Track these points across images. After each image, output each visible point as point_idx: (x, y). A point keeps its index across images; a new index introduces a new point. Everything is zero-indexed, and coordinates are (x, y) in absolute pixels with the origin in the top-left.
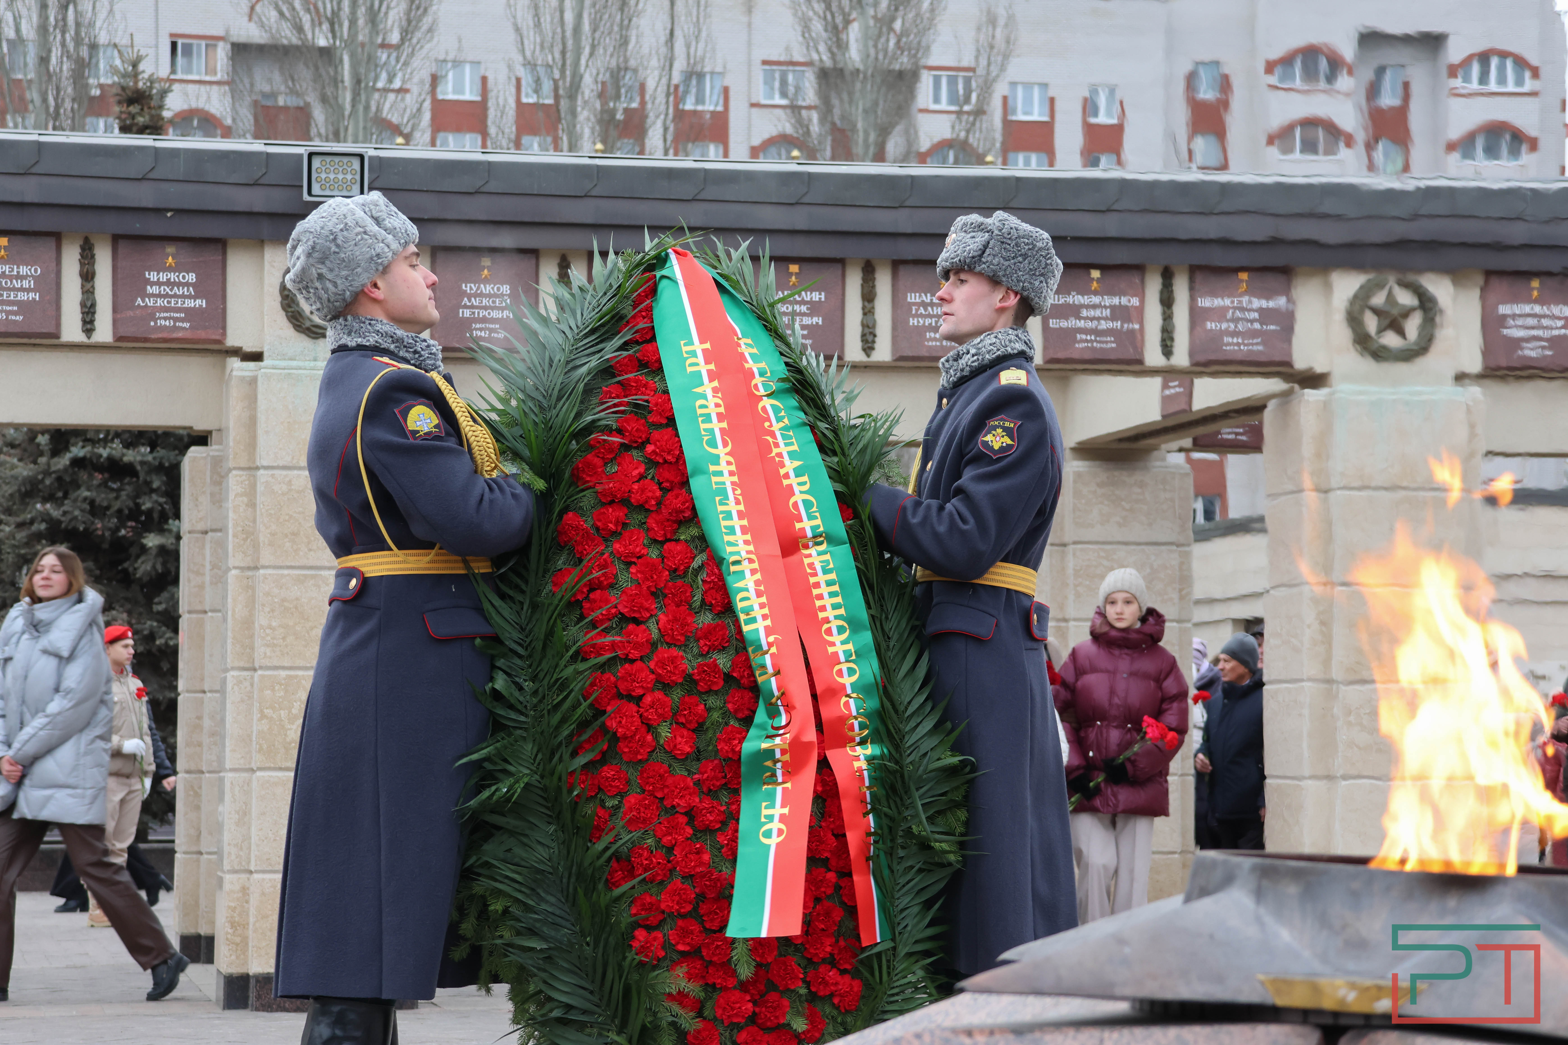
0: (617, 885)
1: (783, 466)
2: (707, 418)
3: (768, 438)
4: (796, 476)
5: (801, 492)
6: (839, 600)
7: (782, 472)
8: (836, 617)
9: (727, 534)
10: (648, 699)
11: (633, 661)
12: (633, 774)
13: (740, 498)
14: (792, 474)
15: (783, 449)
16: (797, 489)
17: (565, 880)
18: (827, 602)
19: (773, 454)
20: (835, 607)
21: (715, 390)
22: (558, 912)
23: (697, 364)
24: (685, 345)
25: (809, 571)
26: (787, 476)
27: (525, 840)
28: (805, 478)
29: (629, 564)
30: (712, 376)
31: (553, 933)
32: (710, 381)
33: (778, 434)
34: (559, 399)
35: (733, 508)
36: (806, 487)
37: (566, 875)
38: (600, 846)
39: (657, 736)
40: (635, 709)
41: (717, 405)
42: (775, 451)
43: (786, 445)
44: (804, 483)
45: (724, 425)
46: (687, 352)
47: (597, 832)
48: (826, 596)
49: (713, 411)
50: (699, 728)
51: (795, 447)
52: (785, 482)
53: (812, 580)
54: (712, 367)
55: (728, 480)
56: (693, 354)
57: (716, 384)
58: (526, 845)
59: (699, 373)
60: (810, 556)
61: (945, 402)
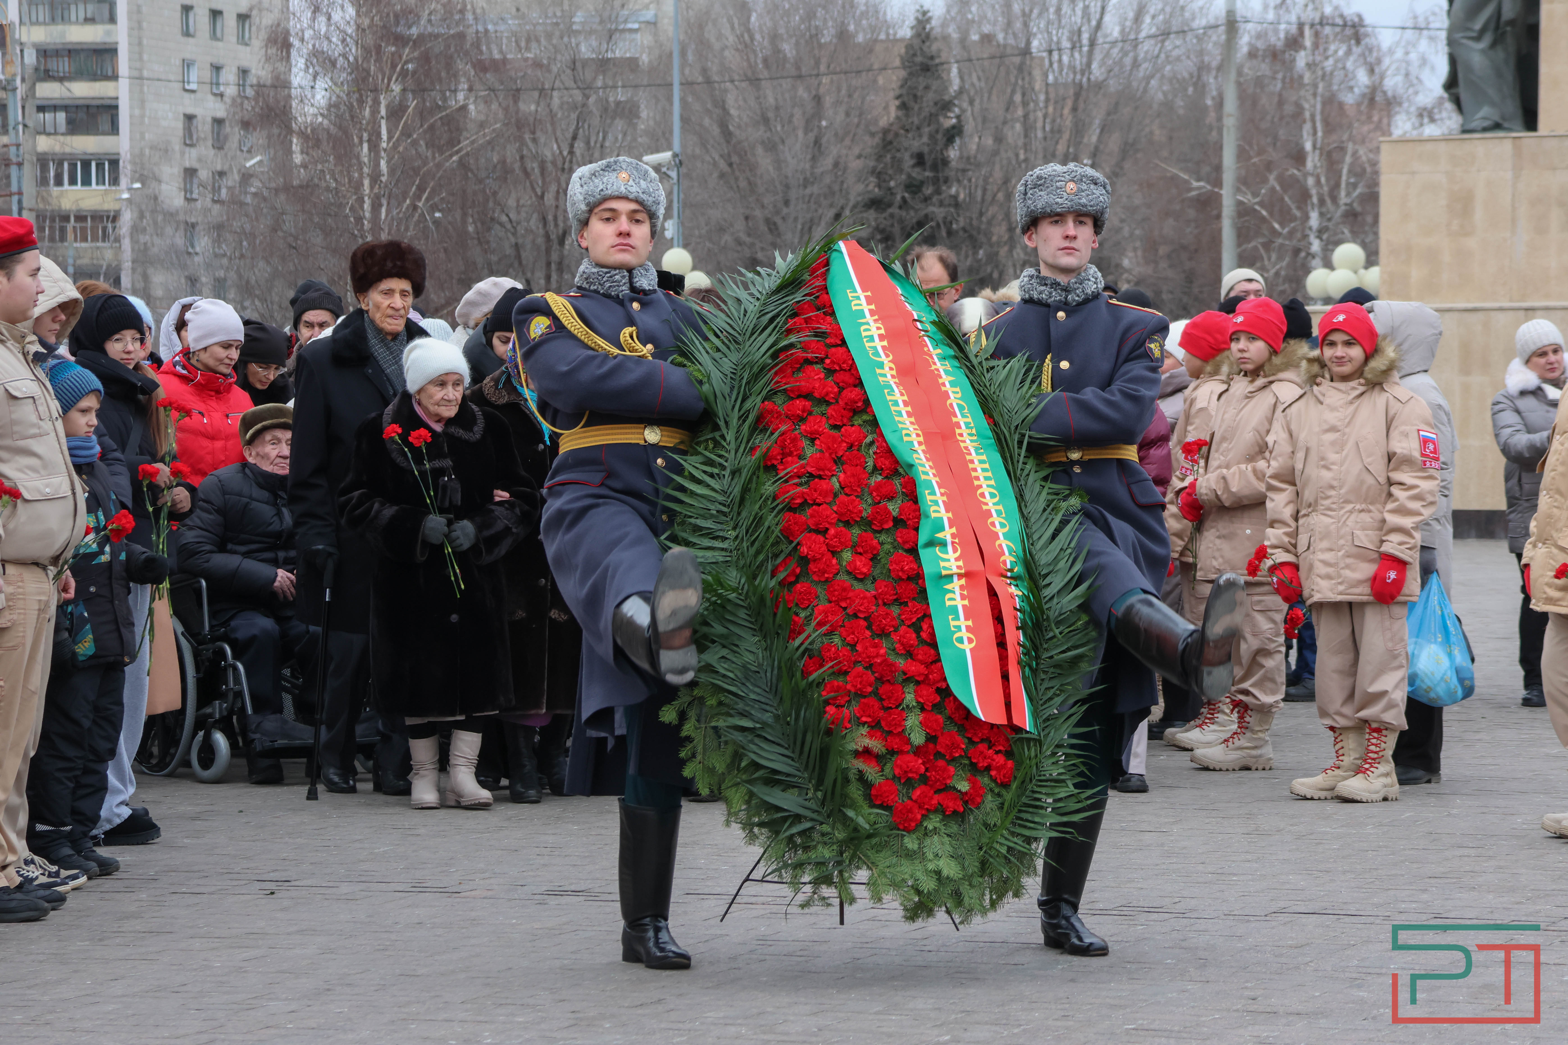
0: (811, 674)
1: (940, 378)
2: (871, 339)
3: (927, 359)
4: (951, 387)
5: (955, 398)
6: (991, 474)
7: (939, 382)
8: (988, 486)
10: (832, 531)
11: (819, 505)
12: (821, 591)
13: (904, 392)
14: (947, 385)
15: (940, 367)
16: (951, 395)
17: (769, 674)
18: (981, 474)
19: (931, 369)
21: (875, 322)
22: (763, 700)
23: (861, 305)
24: (850, 291)
25: (964, 452)
26: (943, 385)
27: (735, 648)
28: (958, 389)
29: (813, 440)
30: (873, 312)
31: (759, 715)
32: (872, 315)
33: (935, 357)
34: (752, 334)
36: (959, 395)
37: (769, 670)
38: (797, 642)
39: (840, 559)
40: (822, 539)
41: (878, 329)
42: (933, 367)
43: (942, 365)
44: (957, 392)
45: (885, 343)
46: (852, 298)
47: (795, 632)
49: (875, 333)
50: (874, 558)
51: (949, 366)
52: (942, 389)
53: (967, 458)
54: (873, 306)
55: (892, 380)
56: (857, 299)
57: (876, 316)
58: (735, 652)
59: (862, 311)
60: (965, 441)
61: (1061, 314)
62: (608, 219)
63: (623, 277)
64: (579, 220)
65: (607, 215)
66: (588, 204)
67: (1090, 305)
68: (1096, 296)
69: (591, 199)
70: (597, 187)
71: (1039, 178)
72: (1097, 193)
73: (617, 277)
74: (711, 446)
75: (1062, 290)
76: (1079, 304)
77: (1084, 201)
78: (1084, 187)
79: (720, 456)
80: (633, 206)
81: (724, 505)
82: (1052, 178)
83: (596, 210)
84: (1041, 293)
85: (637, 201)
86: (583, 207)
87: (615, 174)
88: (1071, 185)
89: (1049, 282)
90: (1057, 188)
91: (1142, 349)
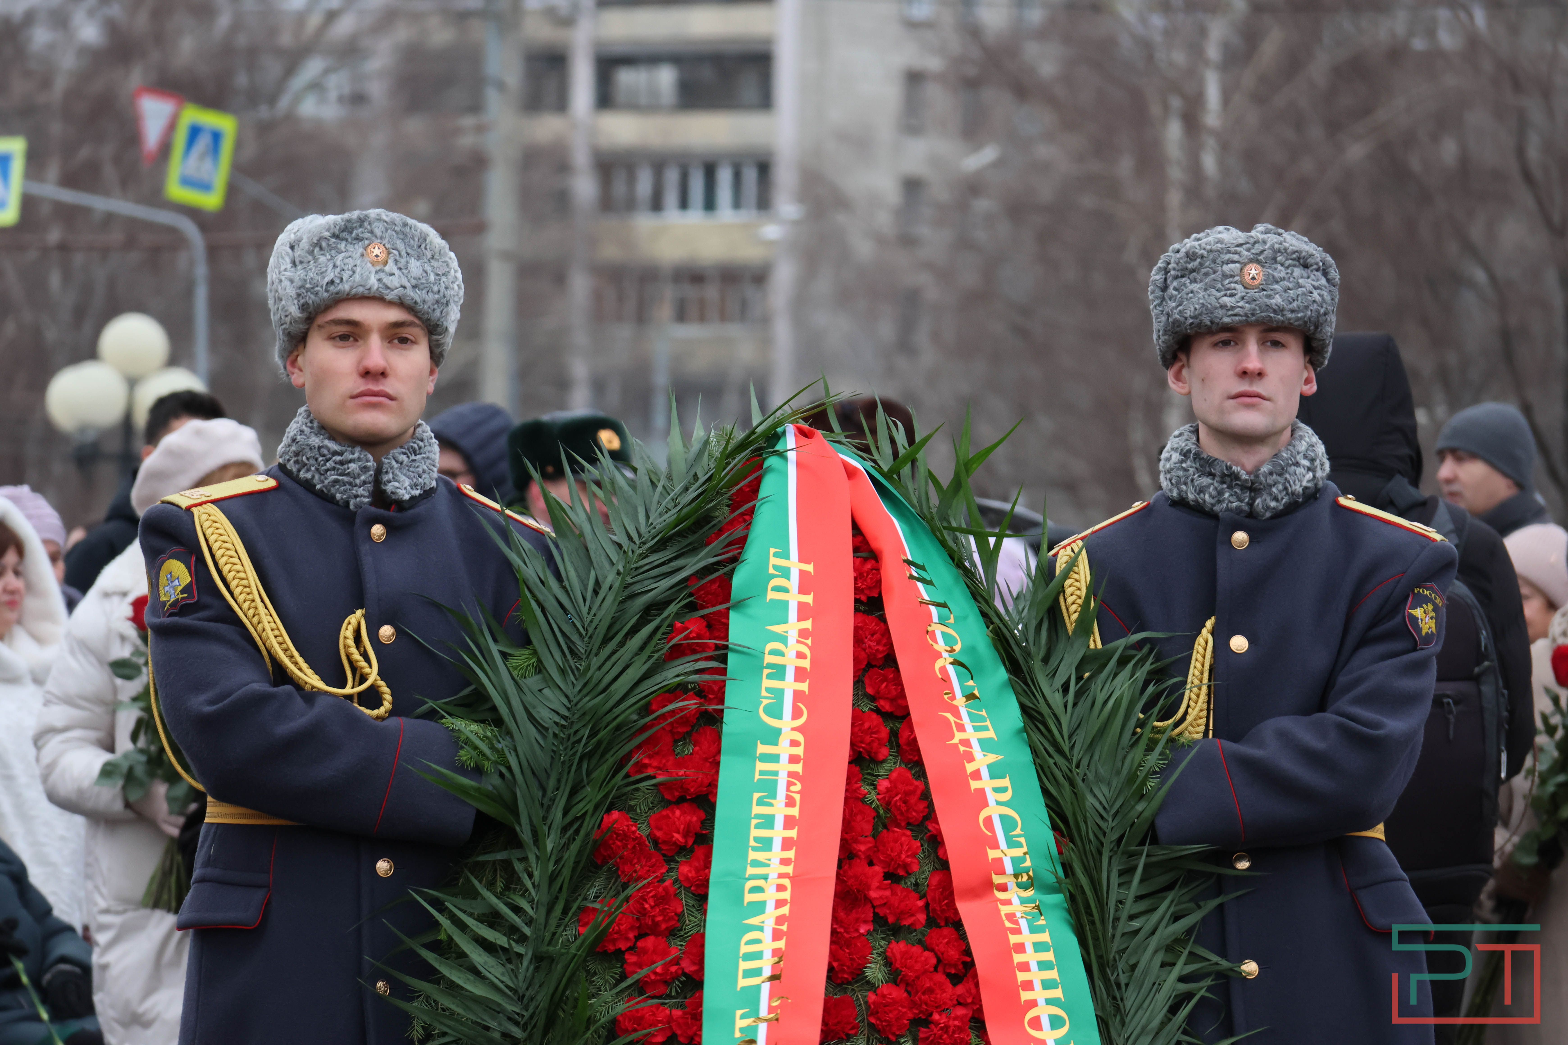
1: (971, 759)
2: (779, 672)
3: (948, 715)
4: (992, 777)
5: (998, 803)
6: (1053, 974)
7: (970, 768)
8: (1049, 1002)
9: (755, 849)
13: (797, 797)
14: (985, 773)
15: (971, 734)
16: (991, 797)
18: (1036, 975)
19: (955, 741)
20: (1047, 985)
21: (803, 633)
23: (785, 590)
24: (776, 555)
25: (1008, 924)
26: (977, 775)
28: (1005, 782)
30: (804, 612)
32: (800, 619)
33: (963, 712)
35: (779, 810)
36: (1007, 796)
41: (800, 655)
42: (958, 736)
43: (976, 729)
44: (1003, 790)
45: (803, 687)
46: (775, 567)
48: (1034, 966)
49: (791, 662)
51: (991, 734)
52: (974, 785)
53: (1013, 939)
54: (809, 599)
55: (784, 768)
56: (785, 573)
57: (808, 624)
59: (785, 604)
60: (1008, 902)
61: (1240, 537)
62: (344, 337)
63: (365, 469)
64: (288, 334)
65: (342, 330)
66: (303, 307)
67: (1300, 515)
68: (1312, 495)
69: (311, 298)
70: (322, 274)
71: (1191, 256)
72: (1307, 284)
73: (352, 466)
74: (500, 885)
75: (1243, 488)
76: (1278, 515)
77: (1277, 300)
78: (1280, 273)
79: (517, 910)
80: (394, 315)
81: (517, 1024)
82: (1216, 255)
83: (321, 320)
84: (1201, 490)
85: (401, 304)
86: (294, 310)
87: (359, 248)
88: (1253, 270)
89: (1217, 471)
90: (1225, 276)
91: (1398, 619)
